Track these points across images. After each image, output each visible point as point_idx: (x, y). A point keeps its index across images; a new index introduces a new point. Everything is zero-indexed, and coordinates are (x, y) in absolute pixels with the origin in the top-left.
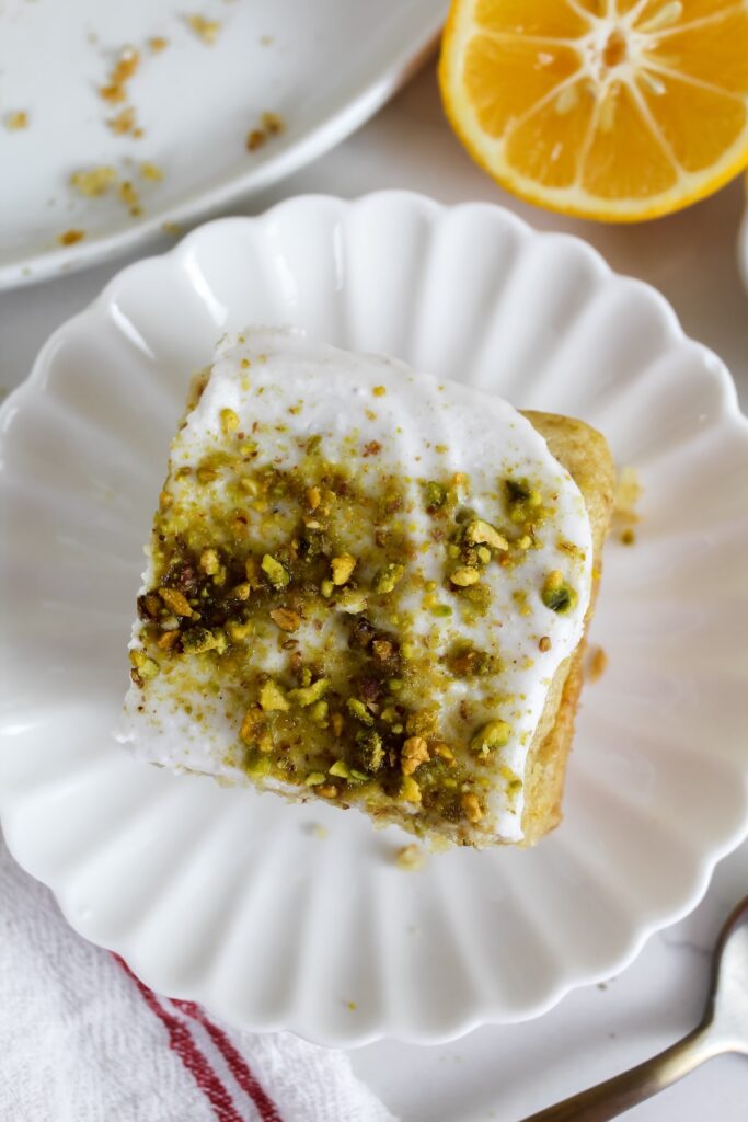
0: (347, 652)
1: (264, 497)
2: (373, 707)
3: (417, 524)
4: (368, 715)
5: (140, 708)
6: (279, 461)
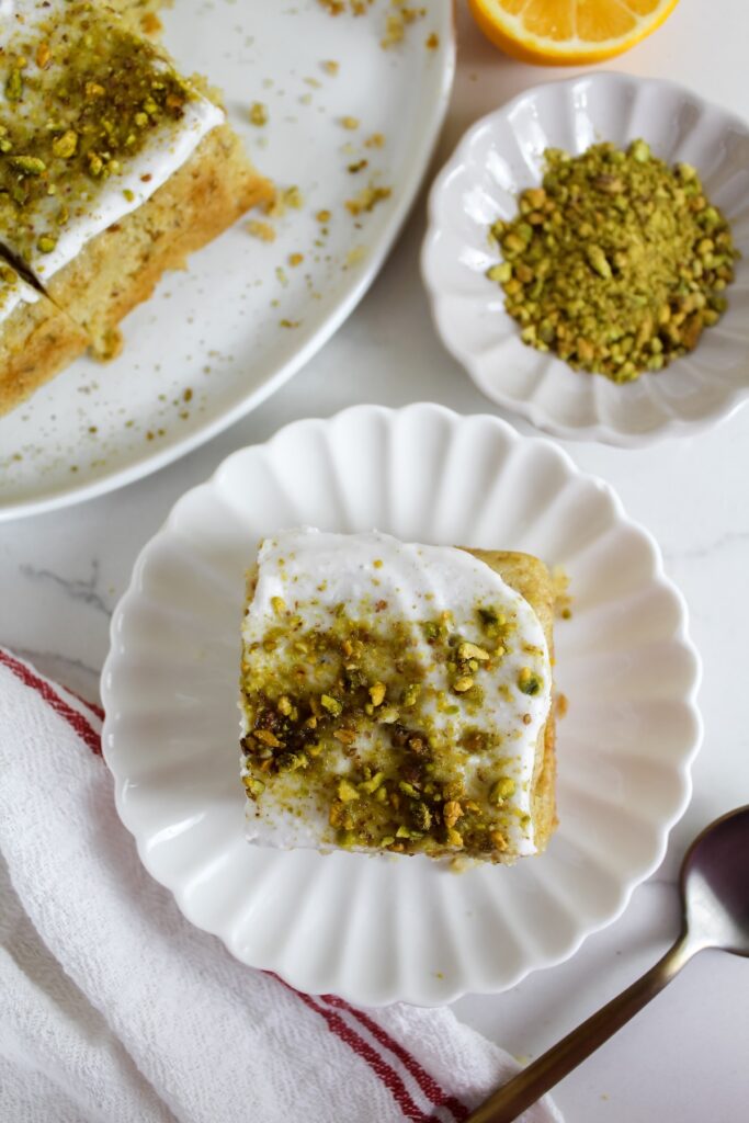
0: (392, 750)
1: (313, 653)
2: (417, 785)
4: (415, 792)
5: (257, 815)
6: (318, 626)
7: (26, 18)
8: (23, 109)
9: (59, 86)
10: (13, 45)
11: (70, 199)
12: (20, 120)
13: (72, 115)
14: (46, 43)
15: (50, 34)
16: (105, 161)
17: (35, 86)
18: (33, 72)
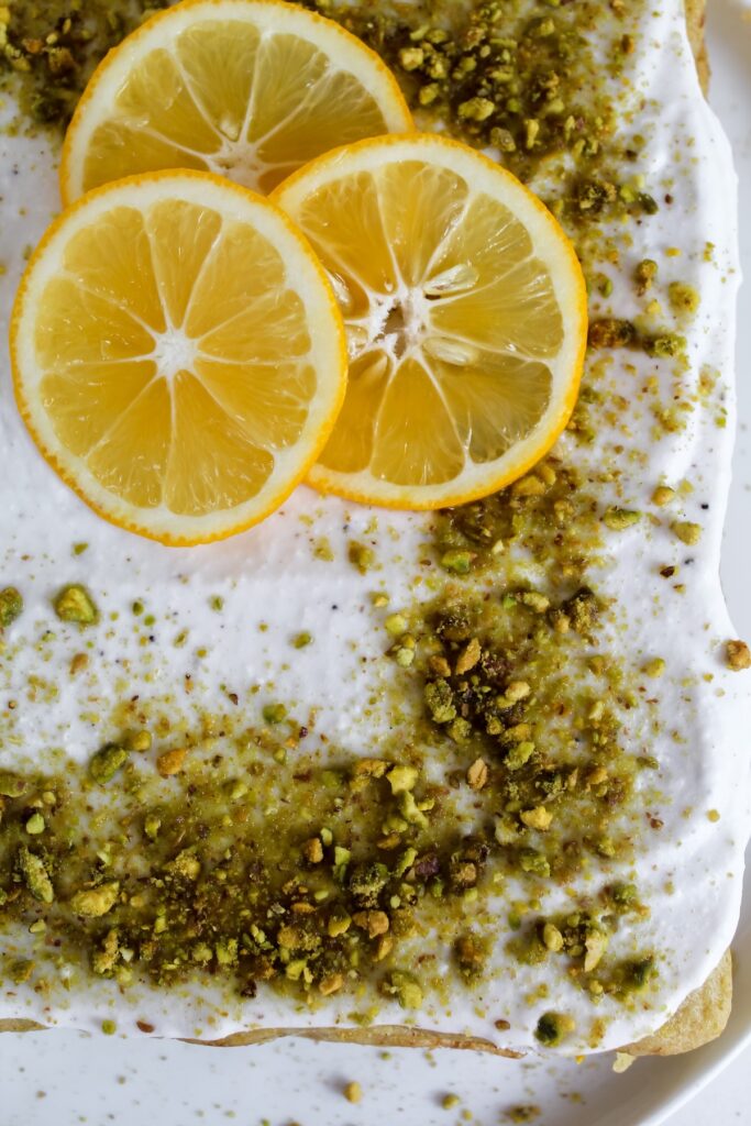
0: (459, 835)
1: (589, 726)
2: (412, 874)
3: (591, 881)
4: (403, 871)
5: (364, 660)
6: (625, 733)
7: (197, 691)
8: (96, 798)
9: (157, 811)
10: (155, 706)
11: (48, 956)
12: (80, 804)
13: (139, 864)
14: (190, 742)
15: (205, 736)
16: (120, 961)
17: (131, 785)
18: (143, 767)
